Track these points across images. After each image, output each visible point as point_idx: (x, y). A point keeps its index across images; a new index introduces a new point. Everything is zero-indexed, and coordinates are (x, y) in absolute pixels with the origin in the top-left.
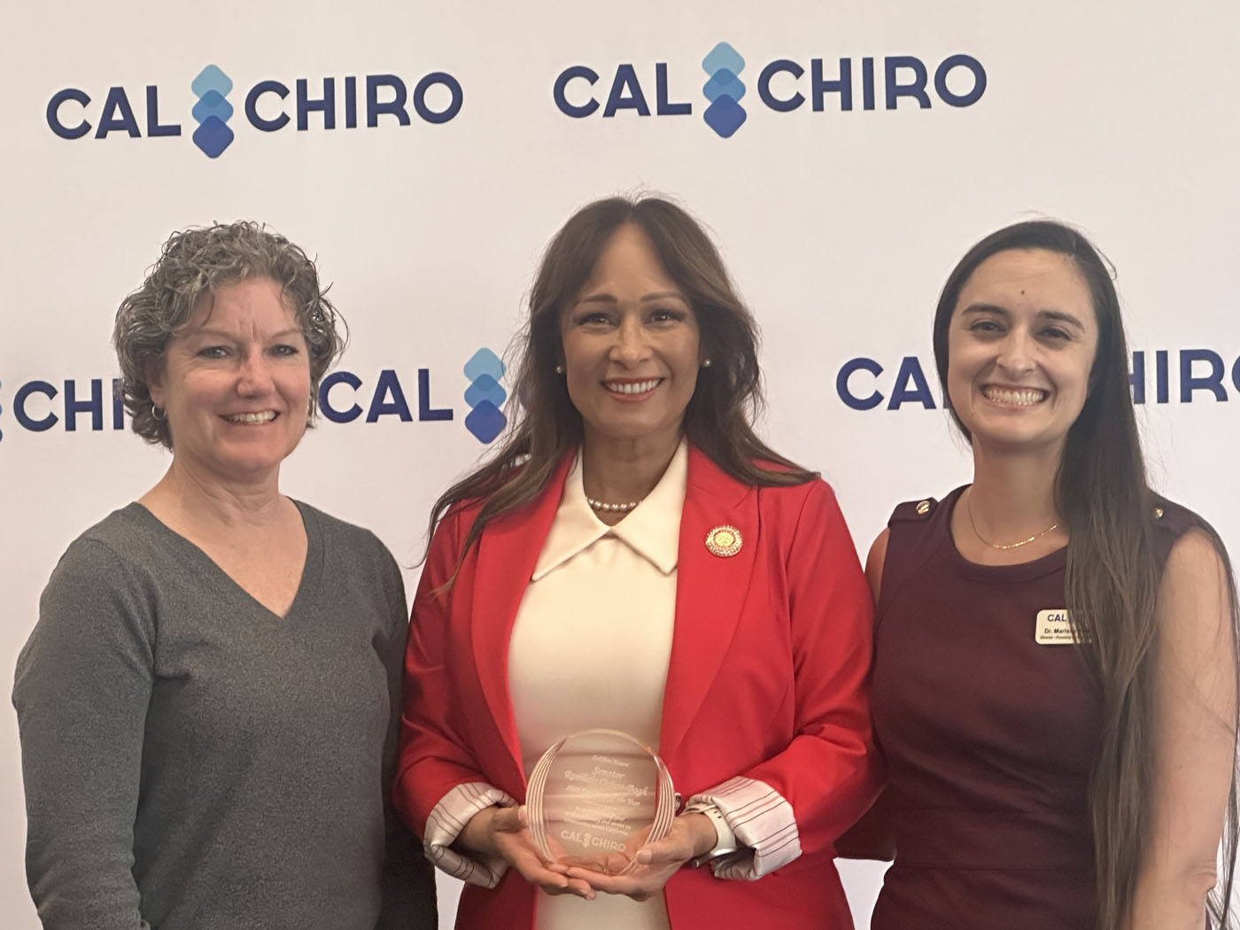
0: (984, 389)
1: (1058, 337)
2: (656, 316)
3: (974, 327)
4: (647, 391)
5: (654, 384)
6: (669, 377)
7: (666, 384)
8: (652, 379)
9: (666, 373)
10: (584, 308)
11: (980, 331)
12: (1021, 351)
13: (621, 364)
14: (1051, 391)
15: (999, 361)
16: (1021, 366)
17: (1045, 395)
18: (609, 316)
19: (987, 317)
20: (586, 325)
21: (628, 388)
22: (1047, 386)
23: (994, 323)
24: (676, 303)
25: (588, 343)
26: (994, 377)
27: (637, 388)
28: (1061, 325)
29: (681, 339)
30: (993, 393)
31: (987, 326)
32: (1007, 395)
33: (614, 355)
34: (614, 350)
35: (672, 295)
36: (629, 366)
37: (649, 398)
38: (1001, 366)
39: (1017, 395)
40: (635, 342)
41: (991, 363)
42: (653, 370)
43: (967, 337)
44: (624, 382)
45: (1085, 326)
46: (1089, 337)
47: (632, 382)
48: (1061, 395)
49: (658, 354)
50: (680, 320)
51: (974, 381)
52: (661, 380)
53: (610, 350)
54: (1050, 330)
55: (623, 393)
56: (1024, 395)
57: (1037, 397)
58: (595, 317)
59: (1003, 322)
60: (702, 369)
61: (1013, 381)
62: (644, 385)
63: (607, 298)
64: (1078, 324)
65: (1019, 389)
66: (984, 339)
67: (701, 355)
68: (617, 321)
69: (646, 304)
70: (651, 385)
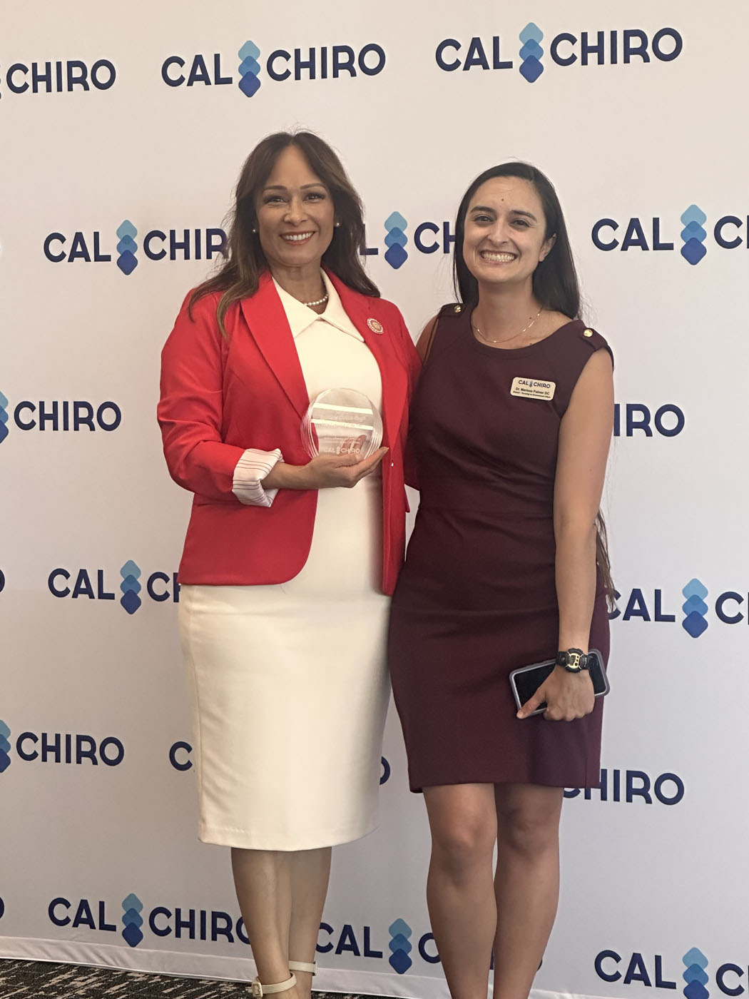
0: (482, 253)
1: (522, 224)
2: (310, 196)
3: (476, 219)
4: (306, 239)
5: (310, 234)
6: (318, 230)
7: (316, 234)
8: (308, 232)
9: (317, 229)
10: (268, 193)
11: (480, 221)
12: (500, 232)
13: (291, 223)
14: (517, 255)
15: (489, 237)
16: (499, 240)
17: (515, 256)
18: (281, 197)
19: (484, 213)
20: (270, 203)
21: (295, 238)
22: (514, 251)
23: (487, 217)
24: (321, 190)
25: (271, 214)
26: (486, 247)
27: (300, 237)
28: (523, 218)
29: (322, 210)
30: (487, 255)
31: (483, 218)
32: (494, 257)
33: (287, 219)
34: (287, 216)
35: (317, 185)
36: (296, 224)
37: (305, 243)
38: (490, 240)
39: (498, 256)
40: (297, 211)
41: (485, 239)
42: (310, 226)
43: (473, 224)
44: (293, 234)
45: (537, 218)
46: (540, 226)
47: (297, 234)
48: (523, 257)
49: (311, 218)
50: (323, 199)
51: (476, 248)
52: (314, 232)
53: (285, 215)
54: (518, 221)
55: (292, 241)
56: (502, 256)
57: (510, 258)
58: (274, 199)
59: (492, 216)
60: (335, 228)
61: (497, 249)
62: (304, 235)
63: (280, 188)
64: (534, 218)
65: (500, 253)
66: (481, 226)
67: (335, 221)
68: (289, 201)
69: (303, 190)
70: (308, 235)
